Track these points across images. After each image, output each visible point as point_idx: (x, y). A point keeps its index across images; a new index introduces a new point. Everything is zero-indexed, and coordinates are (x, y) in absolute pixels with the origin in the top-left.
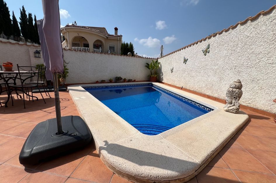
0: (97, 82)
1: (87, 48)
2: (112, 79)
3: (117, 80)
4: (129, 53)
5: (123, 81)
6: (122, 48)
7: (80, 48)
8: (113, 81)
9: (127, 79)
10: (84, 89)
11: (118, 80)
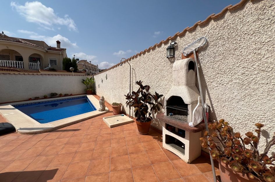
0: (30, 99)
1: (20, 62)
2: (46, 95)
3: (52, 96)
4: (71, 68)
5: (59, 96)
6: (63, 63)
7: (10, 61)
8: (48, 97)
9: (63, 94)
10: (14, 107)
11: (54, 96)
